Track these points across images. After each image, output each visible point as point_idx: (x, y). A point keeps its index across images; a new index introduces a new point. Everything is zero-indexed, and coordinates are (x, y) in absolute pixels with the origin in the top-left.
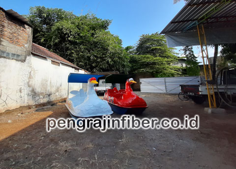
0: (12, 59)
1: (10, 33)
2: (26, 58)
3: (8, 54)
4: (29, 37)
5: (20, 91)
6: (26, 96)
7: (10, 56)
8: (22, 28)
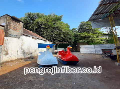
0: (14, 37)
1: (13, 26)
2: (20, 36)
3: (12, 35)
4: (22, 27)
5: (17, 52)
6: (20, 54)
7: (13, 36)
8: (18, 24)
